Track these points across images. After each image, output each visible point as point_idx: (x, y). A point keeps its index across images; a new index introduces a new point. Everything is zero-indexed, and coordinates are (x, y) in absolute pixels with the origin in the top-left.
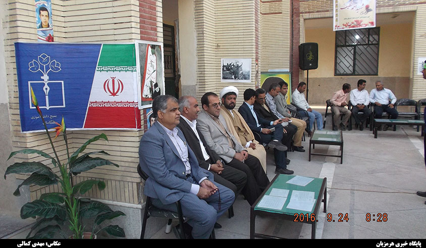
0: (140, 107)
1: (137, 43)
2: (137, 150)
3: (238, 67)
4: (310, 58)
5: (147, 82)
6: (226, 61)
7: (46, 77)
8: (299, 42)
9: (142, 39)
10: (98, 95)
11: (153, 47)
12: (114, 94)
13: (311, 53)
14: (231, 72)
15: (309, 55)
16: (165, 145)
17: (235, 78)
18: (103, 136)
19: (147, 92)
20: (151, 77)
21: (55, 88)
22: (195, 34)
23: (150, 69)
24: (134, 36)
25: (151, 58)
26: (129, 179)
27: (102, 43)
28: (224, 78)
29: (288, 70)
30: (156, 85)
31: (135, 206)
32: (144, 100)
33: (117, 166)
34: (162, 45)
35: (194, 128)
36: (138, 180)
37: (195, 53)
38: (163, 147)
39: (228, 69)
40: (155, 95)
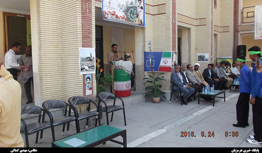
0: (172, 67)
1: (171, 52)
2: (170, 77)
3: (204, 56)
4: (242, 52)
5: (173, 61)
6: (199, 54)
7: (150, 59)
8: (238, 44)
9: (172, 50)
10: (162, 64)
11: (175, 52)
12: (165, 64)
13: (242, 50)
14: (201, 58)
15: (241, 51)
16: (177, 76)
17: (203, 60)
18: (163, 73)
19: (173, 64)
20: (174, 60)
21: (152, 62)
22: (188, 45)
23: (174, 58)
24: (171, 50)
25: (174, 55)
26: (168, 85)
27: (163, 52)
28: (198, 60)
29: (232, 57)
30: (175, 62)
31: (169, 92)
32: (172, 66)
33: (166, 80)
34: (177, 52)
35: (185, 74)
36: (170, 85)
37: (187, 51)
38: (176, 76)
39: (200, 57)
40: (175, 64)
